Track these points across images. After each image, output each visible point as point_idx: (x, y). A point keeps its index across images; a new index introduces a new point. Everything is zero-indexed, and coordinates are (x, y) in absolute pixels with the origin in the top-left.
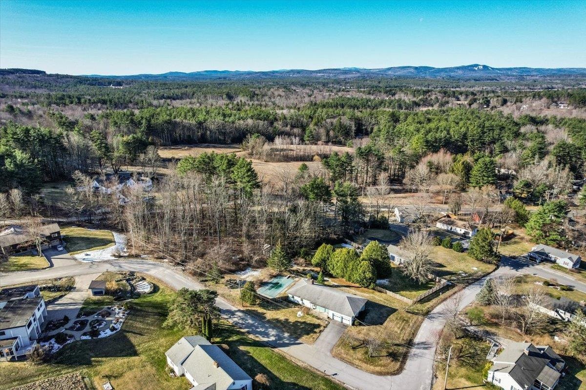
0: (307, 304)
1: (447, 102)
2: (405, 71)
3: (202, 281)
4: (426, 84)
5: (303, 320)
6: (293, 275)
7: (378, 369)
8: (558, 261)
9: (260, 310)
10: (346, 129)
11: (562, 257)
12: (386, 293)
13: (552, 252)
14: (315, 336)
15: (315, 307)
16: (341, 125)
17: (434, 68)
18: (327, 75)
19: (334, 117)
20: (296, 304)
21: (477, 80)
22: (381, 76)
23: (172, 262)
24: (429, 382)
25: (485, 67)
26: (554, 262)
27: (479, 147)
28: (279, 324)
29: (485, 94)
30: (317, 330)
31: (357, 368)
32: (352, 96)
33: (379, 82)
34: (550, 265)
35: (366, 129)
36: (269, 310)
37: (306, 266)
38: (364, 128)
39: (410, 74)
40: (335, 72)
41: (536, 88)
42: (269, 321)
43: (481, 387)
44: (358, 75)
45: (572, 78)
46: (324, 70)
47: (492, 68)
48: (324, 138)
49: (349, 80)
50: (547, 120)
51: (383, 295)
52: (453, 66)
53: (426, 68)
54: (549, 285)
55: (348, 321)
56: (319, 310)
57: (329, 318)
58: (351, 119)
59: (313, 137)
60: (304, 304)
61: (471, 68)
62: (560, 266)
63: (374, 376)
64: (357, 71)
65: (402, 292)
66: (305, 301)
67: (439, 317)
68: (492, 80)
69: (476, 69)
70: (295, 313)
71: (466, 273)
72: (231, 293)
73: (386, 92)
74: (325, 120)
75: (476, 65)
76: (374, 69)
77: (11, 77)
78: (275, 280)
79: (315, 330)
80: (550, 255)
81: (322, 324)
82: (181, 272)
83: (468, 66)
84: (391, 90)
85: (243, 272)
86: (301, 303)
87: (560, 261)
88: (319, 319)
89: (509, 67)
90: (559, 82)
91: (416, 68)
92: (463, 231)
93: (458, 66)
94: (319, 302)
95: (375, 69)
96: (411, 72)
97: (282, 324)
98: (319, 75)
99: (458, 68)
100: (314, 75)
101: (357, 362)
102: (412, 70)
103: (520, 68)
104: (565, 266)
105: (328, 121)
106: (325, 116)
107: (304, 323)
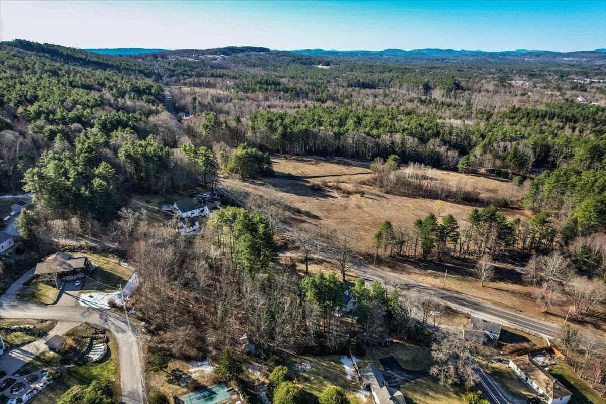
6: (237, 389)
10: (521, 159)
16: (516, 153)
35: (553, 161)
38: (550, 159)
48: (490, 165)
58: (534, 145)
59: (468, 165)
74: (499, 142)
77: (241, 55)
100: (558, 59)
105: (502, 144)
106: (501, 137)
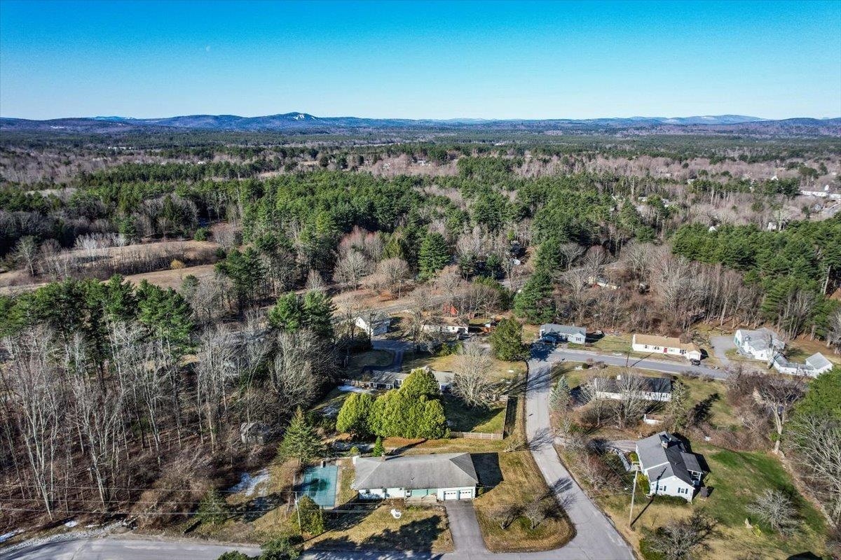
0: (395, 493)
1: (296, 164)
2: (200, 122)
3: (188, 531)
4: (242, 140)
5: (410, 521)
6: (327, 459)
7: (553, 540)
8: (569, 339)
9: (336, 535)
10: (183, 213)
11: (573, 333)
12: (462, 437)
13: (562, 330)
14: (446, 534)
15: (409, 494)
16: (174, 209)
17: (241, 118)
18: (71, 127)
19: (157, 196)
20: (378, 501)
21: (304, 133)
22: (167, 129)
23: (91, 522)
24: (608, 526)
25: (306, 115)
26: (566, 341)
27: (392, 220)
28: (383, 544)
29: (329, 151)
30: (440, 526)
31: (531, 551)
32: (143, 161)
33: (171, 139)
34: (565, 345)
35: (213, 210)
36: (347, 529)
37: (328, 437)
38: (209, 208)
39: (208, 126)
40: (85, 123)
41: (375, 142)
42: (365, 546)
43: (651, 505)
44: (128, 128)
45: (405, 130)
46: (64, 120)
47: (315, 118)
48: (149, 231)
49: (118, 137)
50: (422, 180)
51: (461, 440)
52: (266, 114)
53: (230, 118)
54: (589, 366)
55: (468, 493)
56: (417, 496)
57: (438, 501)
58: (185, 196)
59: (135, 232)
60: (388, 496)
61: (291, 117)
62: (574, 344)
63: (557, 551)
64: (125, 122)
65: (475, 428)
66: (390, 491)
67: (541, 442)
68: (322, 132)
69: (297, 118)
70: (386, 515)
71: (509, 380)
72: (258, 528)
73: (197, 154)
74: (143, 202)
75: (296, 114)
76: (150, 120)
78: (309, 477)
79: (438, 527)
80: (561, 334)
81: (437, 514)
82: (130, 533)
83: (287, 115)
84: (203, 151)
85: (241, 485)
86: (383, 496)
87: (572, 339)
88: (427, 508)
89: (335, 117)
90: (395, 135)
91: (216, 118)
92: (456, 329)
93: (273, 114)
94: (416, 482)
95: (153, 120)
96: (210, 124)
97: (386, 540)
98: (54, 127)
99: (273, 117)
100: (42, 128)
101: (526, 544)
102: (211, 121)
103: (348, 118)
104: (578, 342)
105: (148, 202)
106: (141, 195)
107: (414, 523)
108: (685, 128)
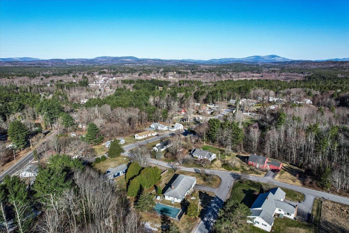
108: (12, 63)
